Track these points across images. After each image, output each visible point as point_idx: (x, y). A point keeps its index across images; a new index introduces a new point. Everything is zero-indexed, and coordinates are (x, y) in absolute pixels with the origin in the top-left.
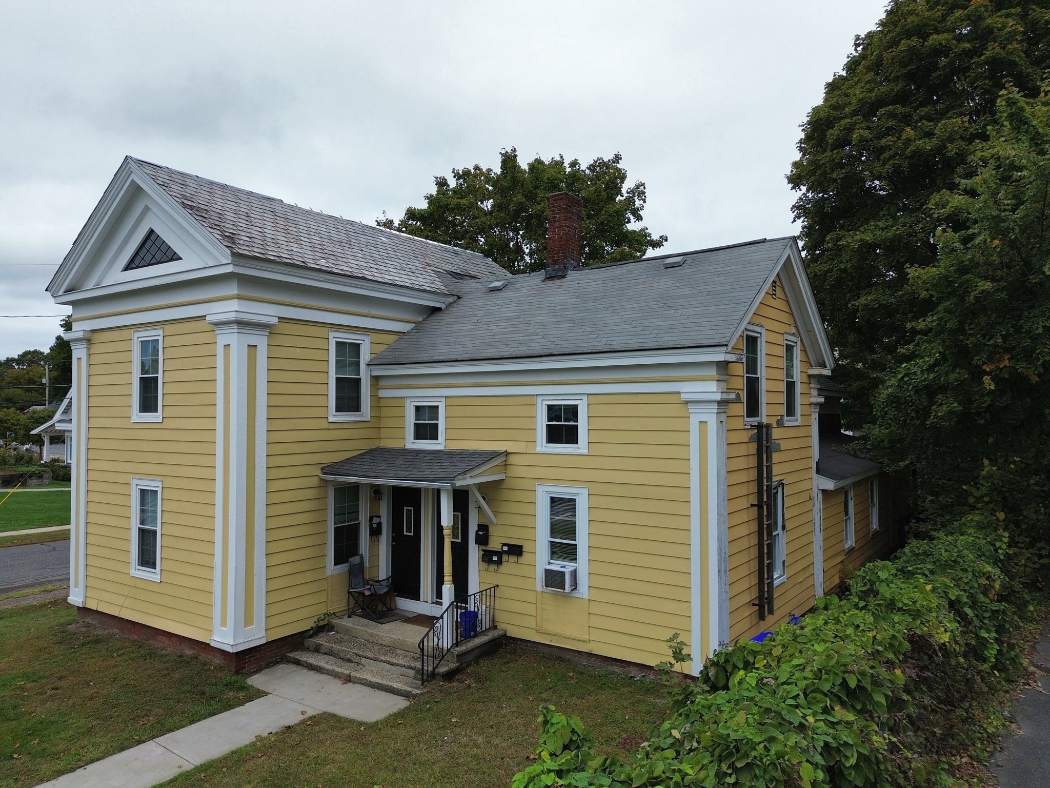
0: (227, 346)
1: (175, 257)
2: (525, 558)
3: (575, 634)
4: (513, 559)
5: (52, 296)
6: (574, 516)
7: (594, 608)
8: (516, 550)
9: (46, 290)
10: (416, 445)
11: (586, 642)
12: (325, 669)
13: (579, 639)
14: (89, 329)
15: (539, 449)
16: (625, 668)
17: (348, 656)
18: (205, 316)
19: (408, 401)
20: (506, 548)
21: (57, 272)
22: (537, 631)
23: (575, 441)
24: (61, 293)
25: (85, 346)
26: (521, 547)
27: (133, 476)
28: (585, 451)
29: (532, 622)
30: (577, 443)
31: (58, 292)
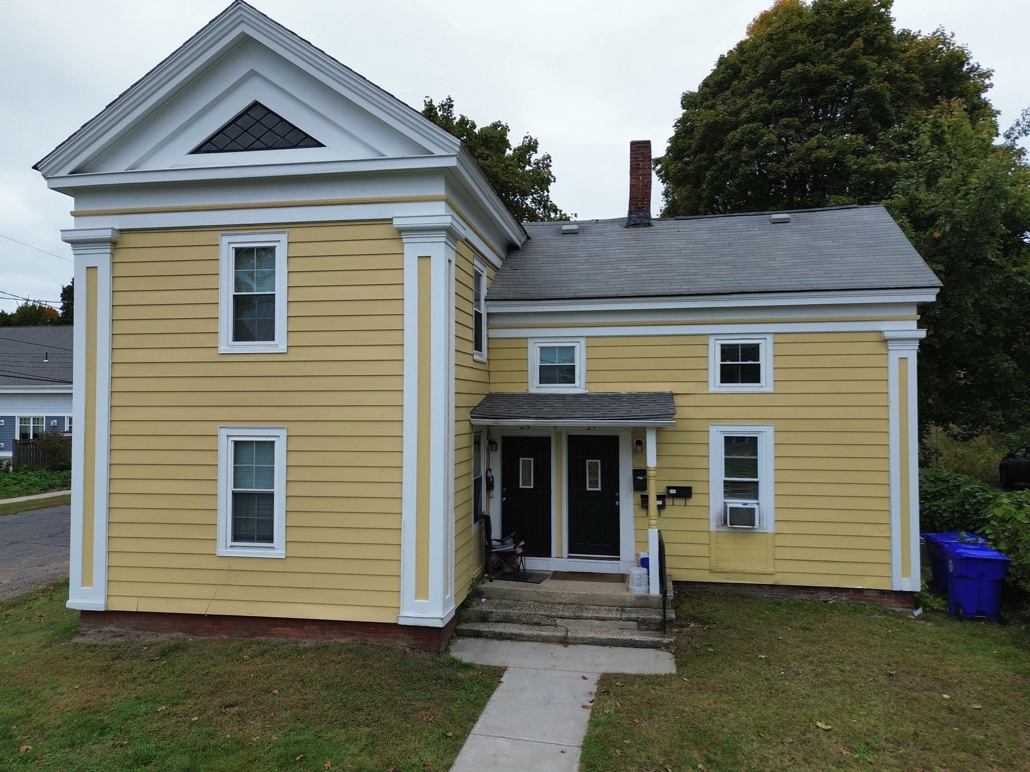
0: (424, 259)
1: (308, 142)
2: (695, 500)
3: (759, 568)
4: (679, 502)
5: (44, 176)
6: (755, 453)
7: (780, 541)
8: (684, 493)
9: (35, 167)
10: (543, 389)
11: (772, 574)
12: (525, 636)
13: (762, 572)
14: (117, 228)
15: (712, 389)
16: (813, 594)
17: (536, 620)
18: (391, 220)
19: (531, 342)
20: (673, 491)
21: (63, 143)
22: (711, 571)
23: (757, 380)
24: (65, 172)
25: (109, 251)
26: (690, 488)
27: (223, 424)
28: (770, 389)
29: (705, 563)
30: (759, 382)
31: (57, 172)
